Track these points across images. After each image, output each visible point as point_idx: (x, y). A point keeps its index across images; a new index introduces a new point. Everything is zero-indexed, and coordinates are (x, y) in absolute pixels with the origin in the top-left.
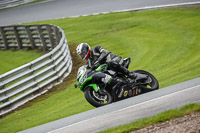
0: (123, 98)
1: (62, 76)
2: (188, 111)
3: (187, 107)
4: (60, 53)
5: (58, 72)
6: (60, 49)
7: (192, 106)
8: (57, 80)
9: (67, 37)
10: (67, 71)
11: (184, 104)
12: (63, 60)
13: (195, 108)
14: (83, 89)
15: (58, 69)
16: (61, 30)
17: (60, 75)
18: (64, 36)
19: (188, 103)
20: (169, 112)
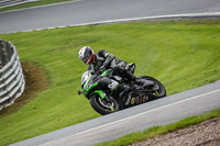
1: (14, 96)
2: (152, 134)
3: (150, 130)
4: (12, 71)
5: (9, 92)
6: (11, 67)
7: (156, 128)
8: (8, 101)
9: (19, 53)
10: (19, 91)
11: (147, 127)
12: (15, 79)
13: (159, 131)
15: (9, 89)
16: (12, 46)
17: (11, 95)
18: (15, 52)
19: (152, 126)
20: (131, 135)
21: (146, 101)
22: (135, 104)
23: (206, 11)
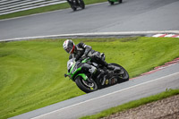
14: (74, 79)
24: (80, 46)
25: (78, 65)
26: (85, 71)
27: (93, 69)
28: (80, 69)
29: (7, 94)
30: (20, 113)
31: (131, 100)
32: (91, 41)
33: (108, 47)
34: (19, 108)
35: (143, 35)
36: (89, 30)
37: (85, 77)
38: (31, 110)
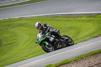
0: (59, 48)
21: (66, 47)
22: (61, 48)
23: (73, 12)
24: (45, 25)
25: (43, 37)
26: (47, 40)
27: (52, 39)
28: (44, 39)
29: (23, 47)
30: (30, 58)
31: (92, 50)
32: (70, 17)
33: (79, 21)
34: (29, 55)
35: (99, 14)
36: (68, 11)
37: (47, 44)
38: (36, 56)
